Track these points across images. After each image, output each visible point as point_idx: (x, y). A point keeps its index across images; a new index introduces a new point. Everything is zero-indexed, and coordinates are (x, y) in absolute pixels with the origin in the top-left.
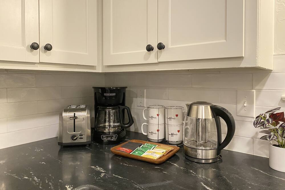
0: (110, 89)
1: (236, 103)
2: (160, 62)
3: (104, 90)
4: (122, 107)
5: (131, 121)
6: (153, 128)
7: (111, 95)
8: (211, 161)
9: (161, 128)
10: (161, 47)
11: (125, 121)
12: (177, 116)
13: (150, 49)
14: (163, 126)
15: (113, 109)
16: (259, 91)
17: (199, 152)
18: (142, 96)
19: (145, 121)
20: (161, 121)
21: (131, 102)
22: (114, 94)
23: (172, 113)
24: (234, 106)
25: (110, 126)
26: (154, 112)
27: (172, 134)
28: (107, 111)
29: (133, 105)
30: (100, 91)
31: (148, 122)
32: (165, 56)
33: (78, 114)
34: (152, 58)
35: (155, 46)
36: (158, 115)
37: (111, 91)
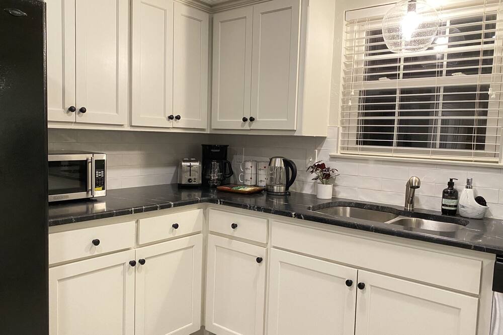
0: (215, 146)
1: (306, 159)
2: (251, 129)
3: (211, 147)
4: (224, 161)
5: (232, 173)
6: (248, 177)
7: (216, 151)
8: (283, 194)
9: (254, 177)
10: (252, 119)
11: (227, 171)
12: (265, 167)
13: (245, 120)
14: (255, 176)
15: (217, 162)
16: (319, 151)
17: (275, 187)
18: (241, 154)
19: (242, 172)
20: (254, 172)
21: (232, 158)
22: (219, 151)
23: (261, 165)
24: (305, 160)
25: (214, 176)
26: (249, 165)
27: (261, 181)
28: (213, 163)
29: (233, 161)
30: (208, 148)
31: (244, 172)
32: (254, 126)
33: (192, 164)
34: (247, 126)
35: (248, 118)
36: (251, 167)
37: (217, 148)
